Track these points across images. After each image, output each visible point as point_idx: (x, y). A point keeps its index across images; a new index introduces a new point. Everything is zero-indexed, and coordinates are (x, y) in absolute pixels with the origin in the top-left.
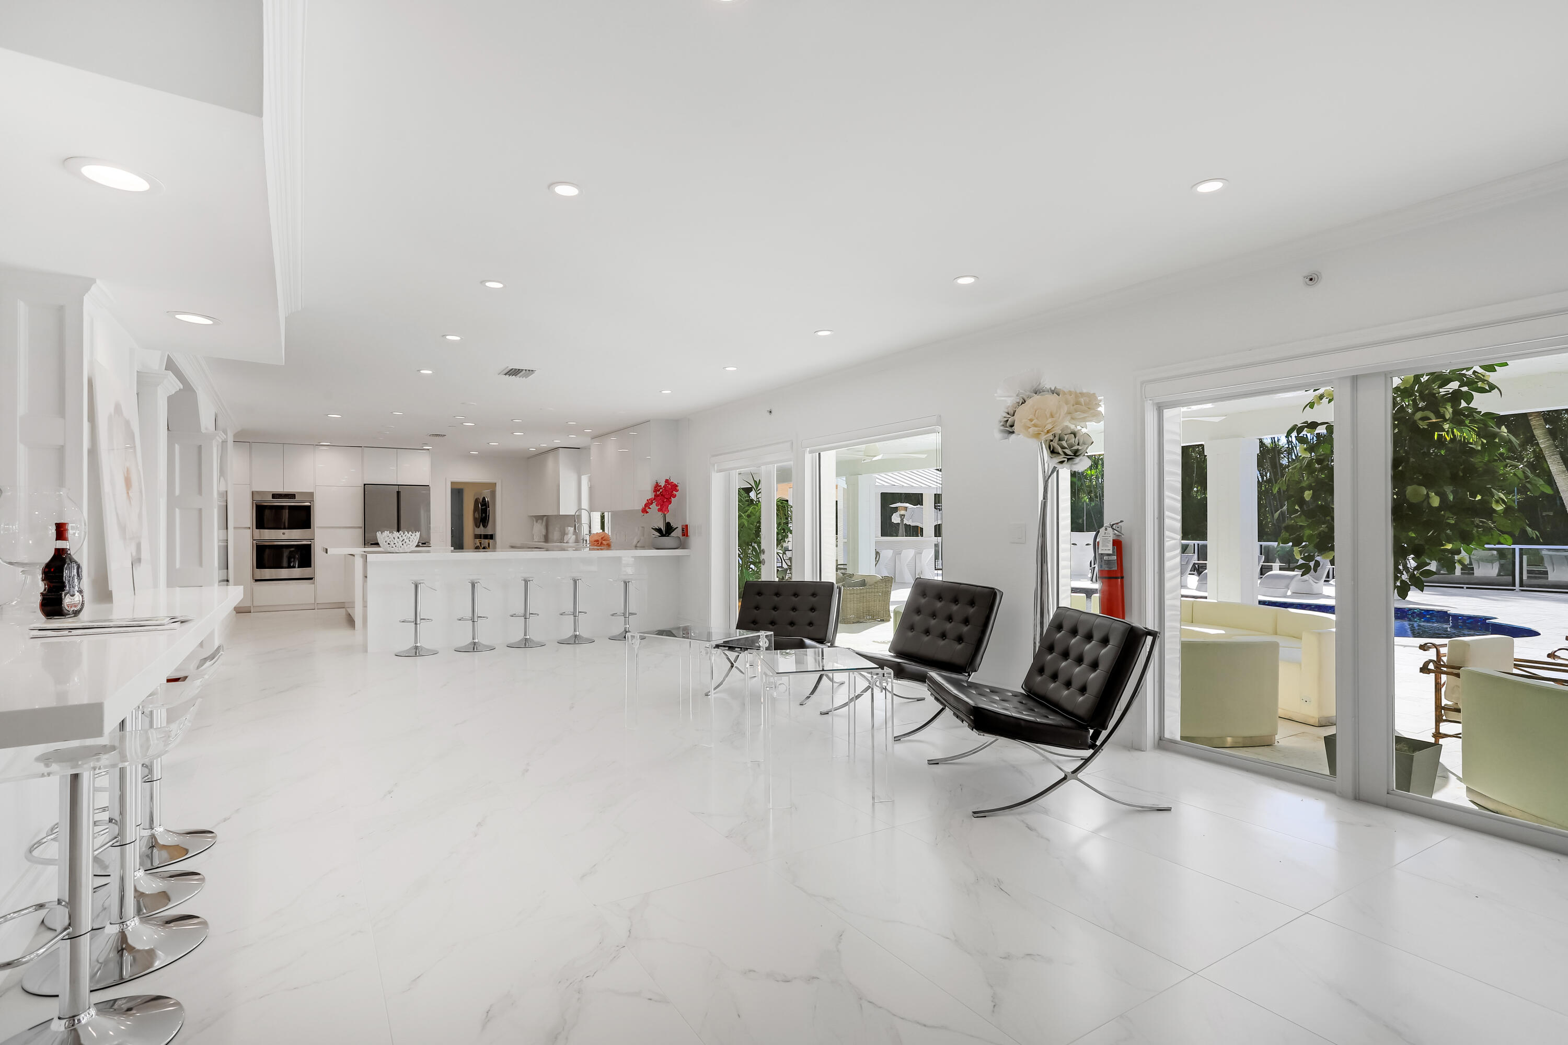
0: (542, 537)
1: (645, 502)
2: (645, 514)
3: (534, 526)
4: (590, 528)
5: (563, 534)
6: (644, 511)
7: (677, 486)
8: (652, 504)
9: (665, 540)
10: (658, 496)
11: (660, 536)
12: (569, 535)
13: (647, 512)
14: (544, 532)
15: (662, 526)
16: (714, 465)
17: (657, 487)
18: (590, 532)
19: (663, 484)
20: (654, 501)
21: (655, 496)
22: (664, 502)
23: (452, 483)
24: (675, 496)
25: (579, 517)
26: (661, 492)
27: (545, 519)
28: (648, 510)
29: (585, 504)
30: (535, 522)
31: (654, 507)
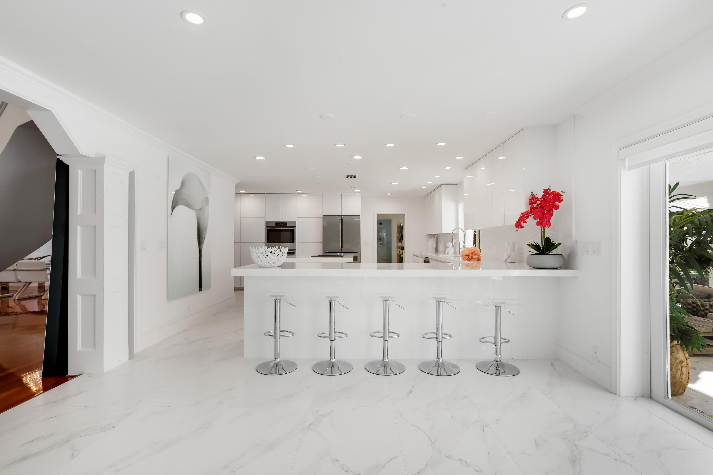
0: (433, 249)
1: (519, 215)
2: (520, 229)
3: (429, 241)
4: (464, 243)
5: (446, 247)
6: (518, 225)
7: (561, 195)
8: (528, 217)
9: (545, 259)
10: (536, 208)
11: (537, 254)
12: (450, 249)
13: (522, 227)
14: (435, 246)
15: (540, 242)
16: (624, 159)
17: (533, 200)
18: (464, 246)
19: (540, 194)
20: (530, 214)
21: (531, 209)
22: (543, 214)
23: (378, 215)
24: (557, 208)
25: (456, 235)
26: (538, 205)
27: (436, 236)
28: (523, 224)
29: (461, 225)
30: (429, 239)
31: (531, 221)
